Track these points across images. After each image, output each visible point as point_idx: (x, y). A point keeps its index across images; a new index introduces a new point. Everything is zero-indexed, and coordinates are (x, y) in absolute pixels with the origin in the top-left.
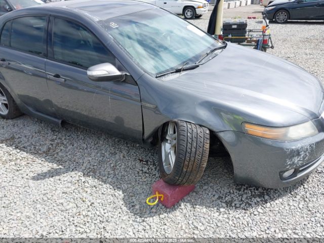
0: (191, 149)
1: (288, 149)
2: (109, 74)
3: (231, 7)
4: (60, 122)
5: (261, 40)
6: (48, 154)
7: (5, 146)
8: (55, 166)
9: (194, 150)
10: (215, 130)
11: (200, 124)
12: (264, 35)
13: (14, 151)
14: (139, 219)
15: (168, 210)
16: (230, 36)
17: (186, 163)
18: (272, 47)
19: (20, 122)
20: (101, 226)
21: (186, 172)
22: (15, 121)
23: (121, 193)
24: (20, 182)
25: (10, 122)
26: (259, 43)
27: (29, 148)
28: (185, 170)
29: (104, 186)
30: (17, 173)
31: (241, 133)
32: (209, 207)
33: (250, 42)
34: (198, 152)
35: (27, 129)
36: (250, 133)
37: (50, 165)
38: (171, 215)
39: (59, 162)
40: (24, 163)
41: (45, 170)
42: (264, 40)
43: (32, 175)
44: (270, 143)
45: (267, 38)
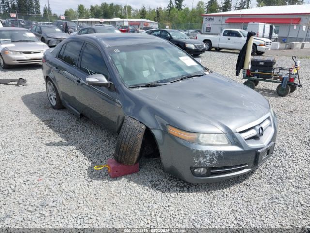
0: (127, 136)
1: (194, 149)
2: (100, 81)
3: (305, 47)
4: (80, 114)
5: (287, 78)
6: (64, 134)
7: (43, 124)
8: (63, 140)
9: (129, 137)
10: (150, 127)
11: (142, 121)
12: (290, 74)
13: (46, 128)
14: (89, 179)
15: (111, 179)
16: (257, 72)
17: (122, 145)
18: (300, 86)
19: (61, 112)
20: (65, 177)
21: (122, 151)
22: (59, 111)
23: (90, 163)
24: (39, 144)
25: (56, 111)
26: (284, 81)
27: (56, 127)
28: (121, 150)
29: (84, 157)
30: (40, 140)
31: (165, 132)
32: (140, 184)
33: (275, 78)
34: (131, 139)
35: (62, 117)
36: (171, 132)
37: (61, 139)
38: (110, 182)
39: (67, 139)
40: (47, 135)
41: (57, 141)
42: (290, 78)
43: (48, 142)
44: (182, 142)
45: (292, 77)
